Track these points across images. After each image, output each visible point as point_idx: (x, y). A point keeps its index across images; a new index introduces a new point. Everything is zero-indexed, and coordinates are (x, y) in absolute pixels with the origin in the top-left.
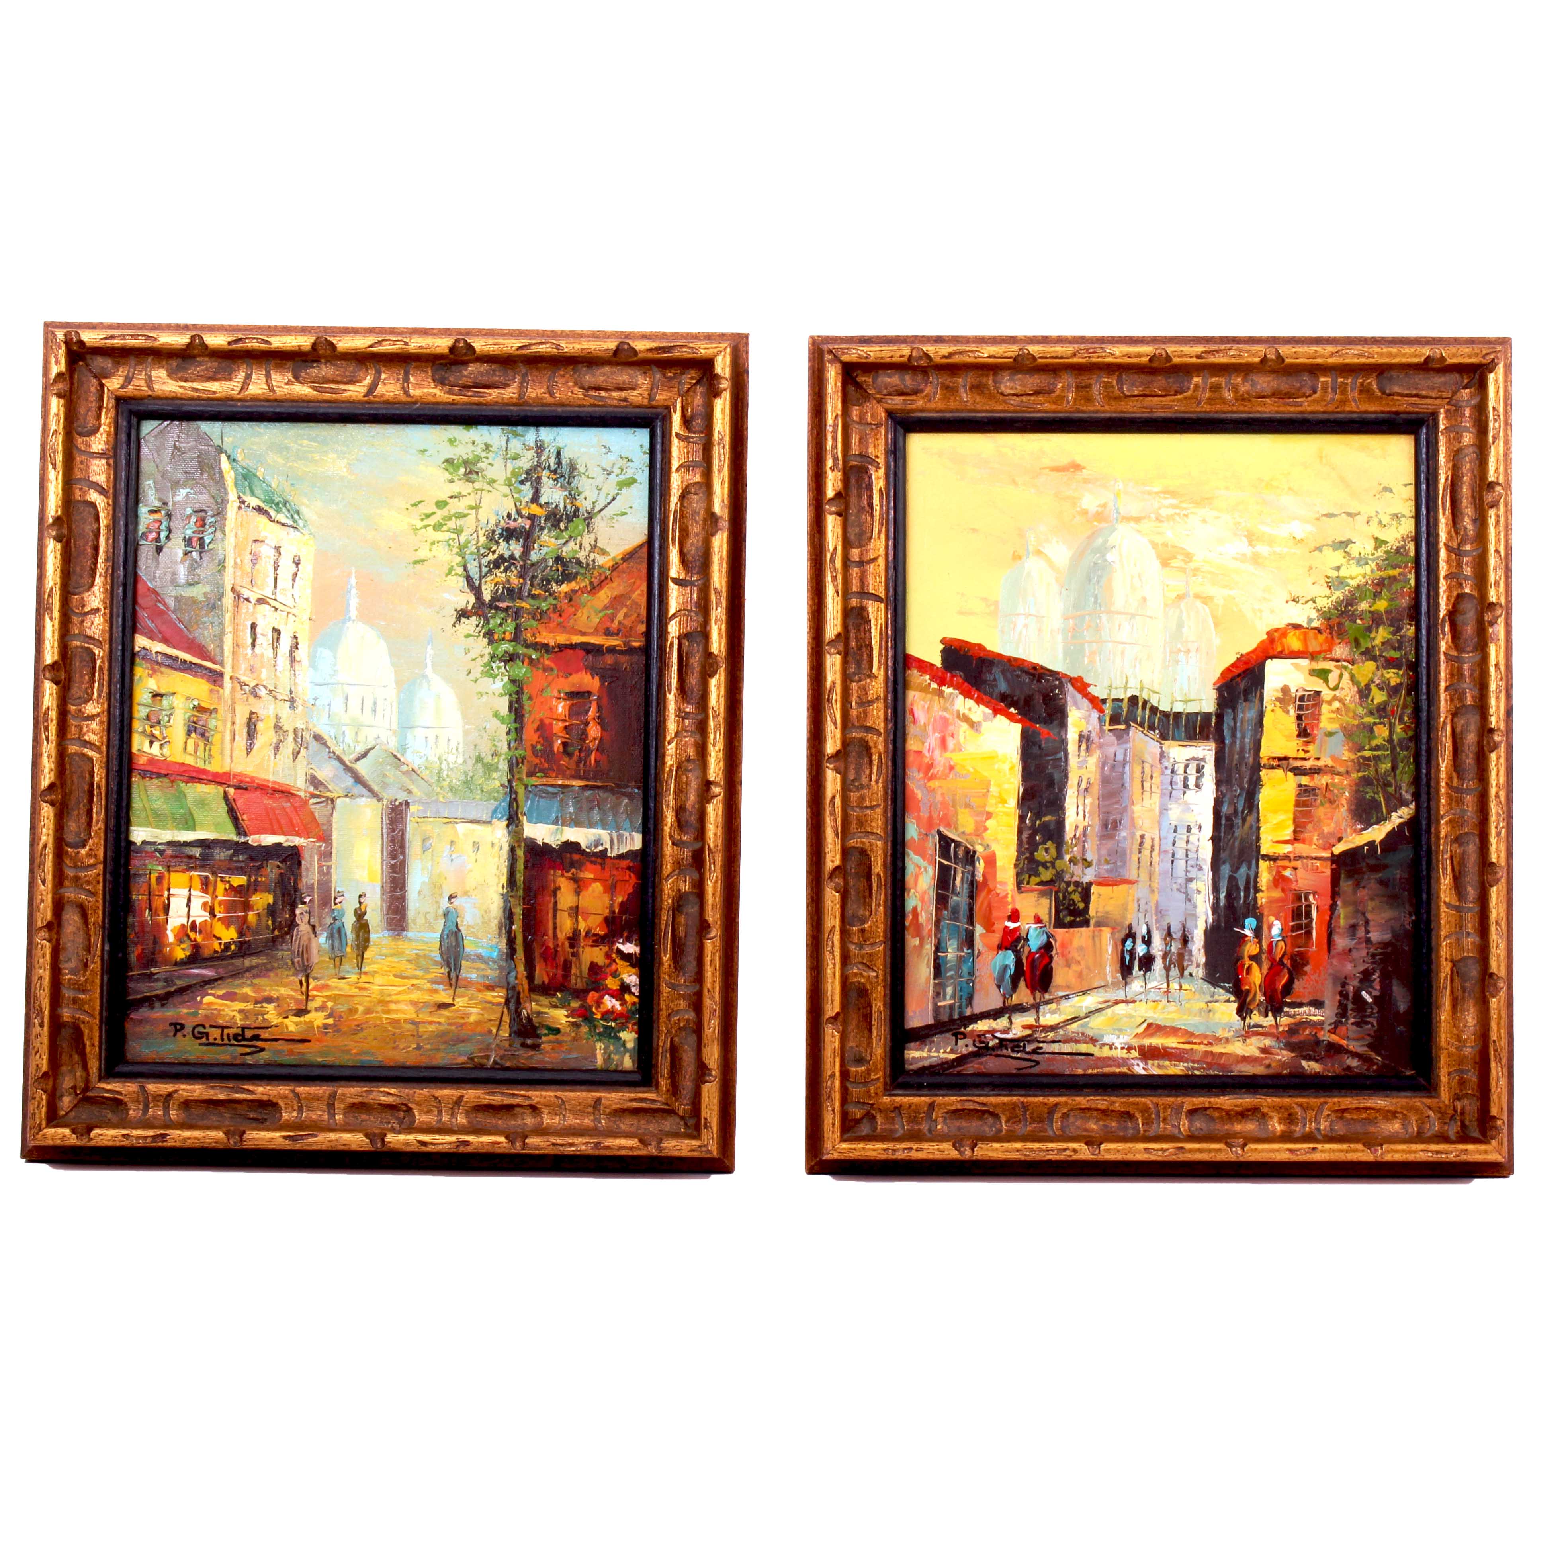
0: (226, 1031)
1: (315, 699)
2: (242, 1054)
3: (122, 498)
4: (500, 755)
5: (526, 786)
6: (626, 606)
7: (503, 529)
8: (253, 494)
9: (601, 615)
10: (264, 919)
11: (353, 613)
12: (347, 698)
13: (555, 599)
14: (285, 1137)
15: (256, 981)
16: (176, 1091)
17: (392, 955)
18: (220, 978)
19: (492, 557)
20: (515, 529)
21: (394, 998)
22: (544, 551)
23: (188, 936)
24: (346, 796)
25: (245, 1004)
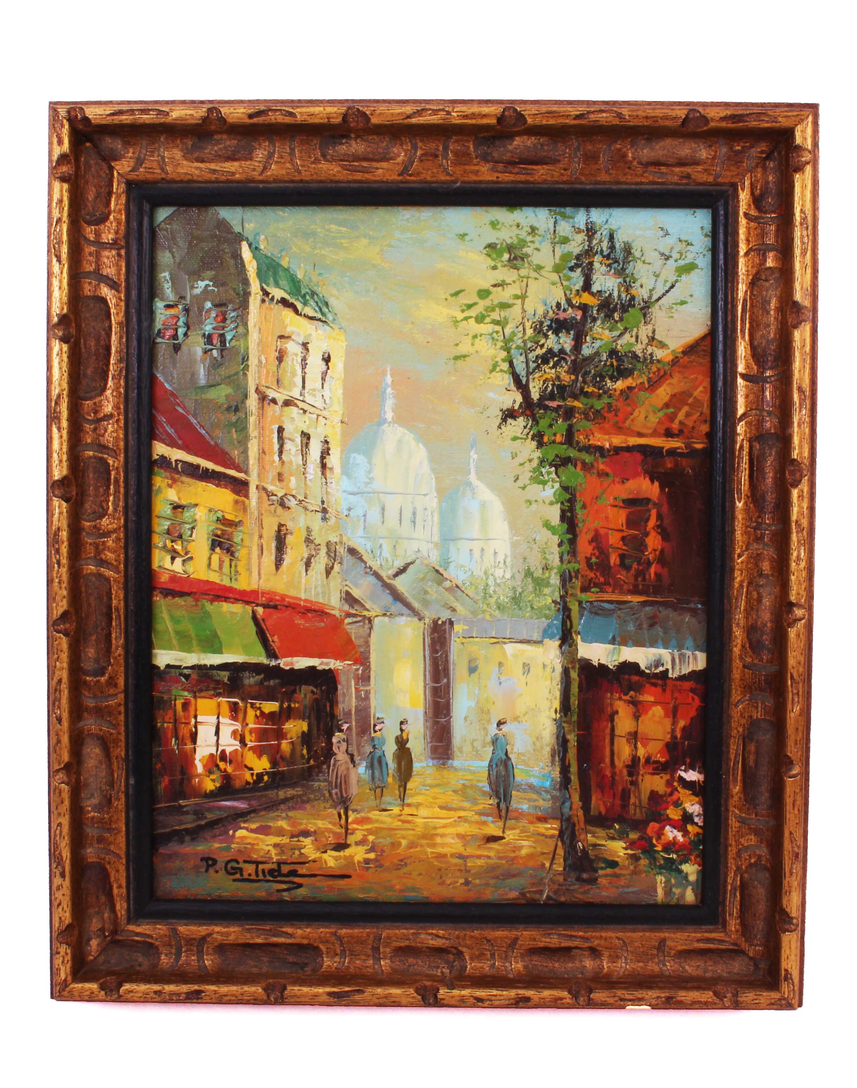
0: (261, 867)
1: (349, 509)
2: (278, 891)
3: (134, 293)
4: (552, 569)
5: (580, 603)
6: (687, 404)
7: (552, 320)
8: (277, 285)
9: (661, 414)
10: (298, 748)
11: (389, 415)
12: (383, 509)
13: (610, 396)
14: (330, 994)
15: (291, 814)
16: (210, 935)
17: (437, 786)
18: (254, 811)
19: (539, 352)
20: (565, 319)
21: (440, 831)
22: (597, 344)
23: (217, 766)
24: (385, 615)
25: (280, 838)
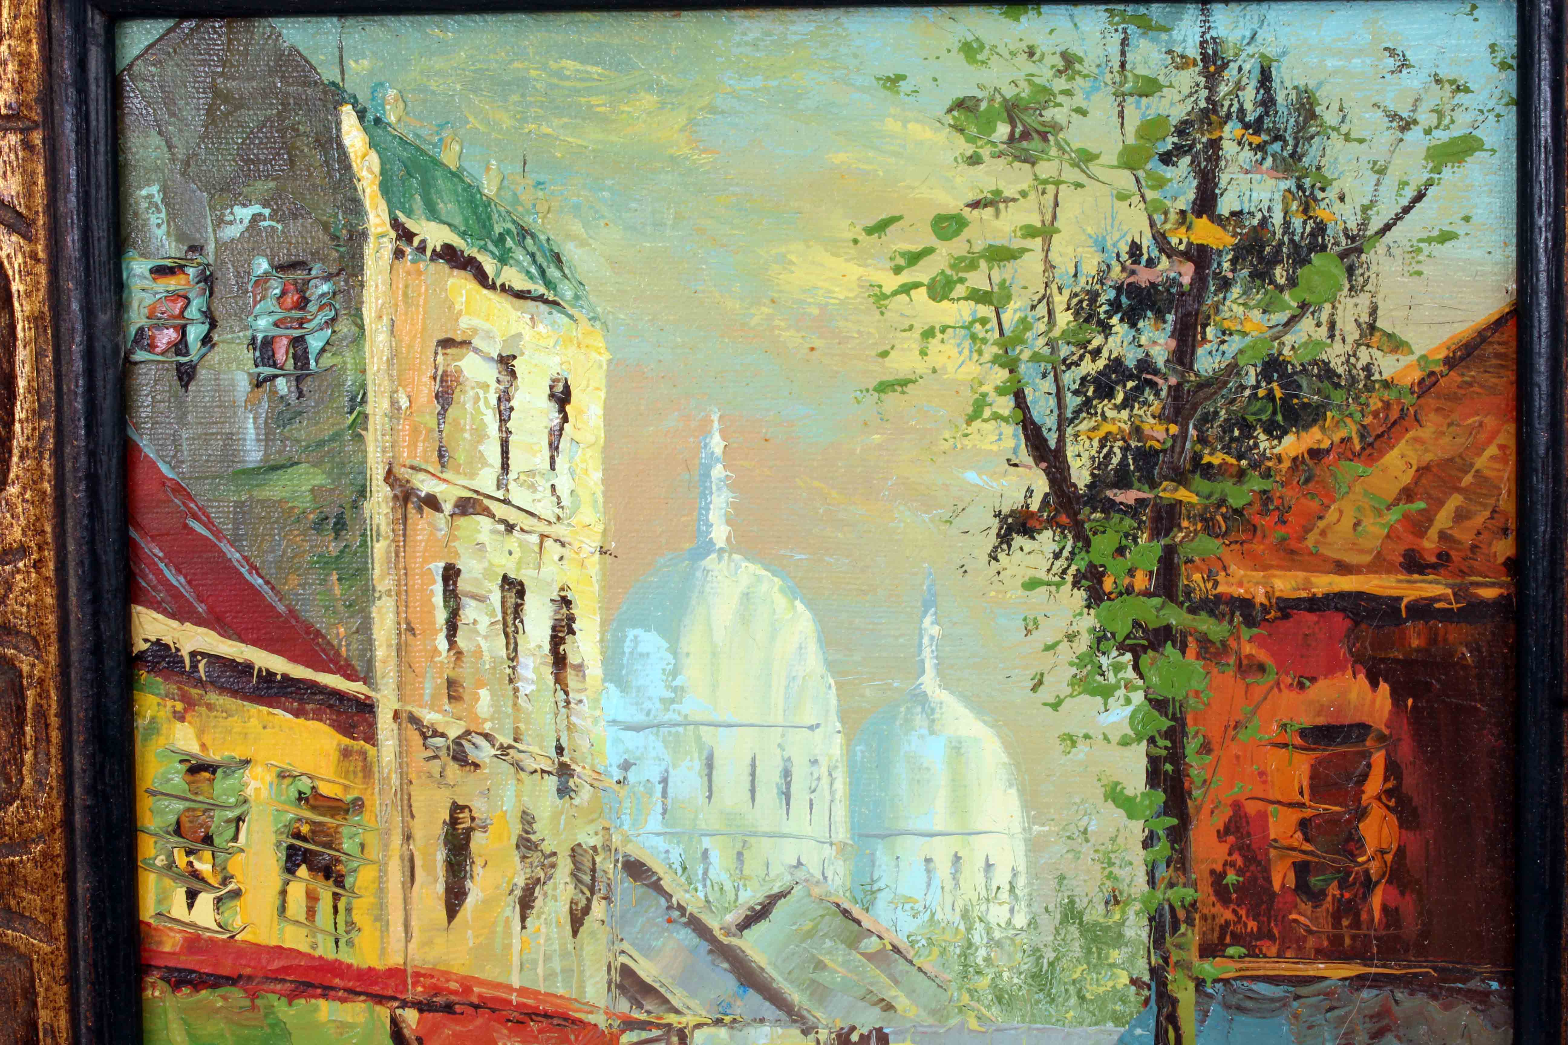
1: (626, 766)
3: (72, 240)
4: (1129, 900)
5: (1200, 983)
6: (1459, 490)
7: (1119, 289)
8: (433, 213)
9: (1393, 516)
11: (720, 533)
12: (710, 765)
13: (1267, 475)
19: (1089, 367)
20: (1153, 285)
22: (1234, 344)
24: (718, 1022)
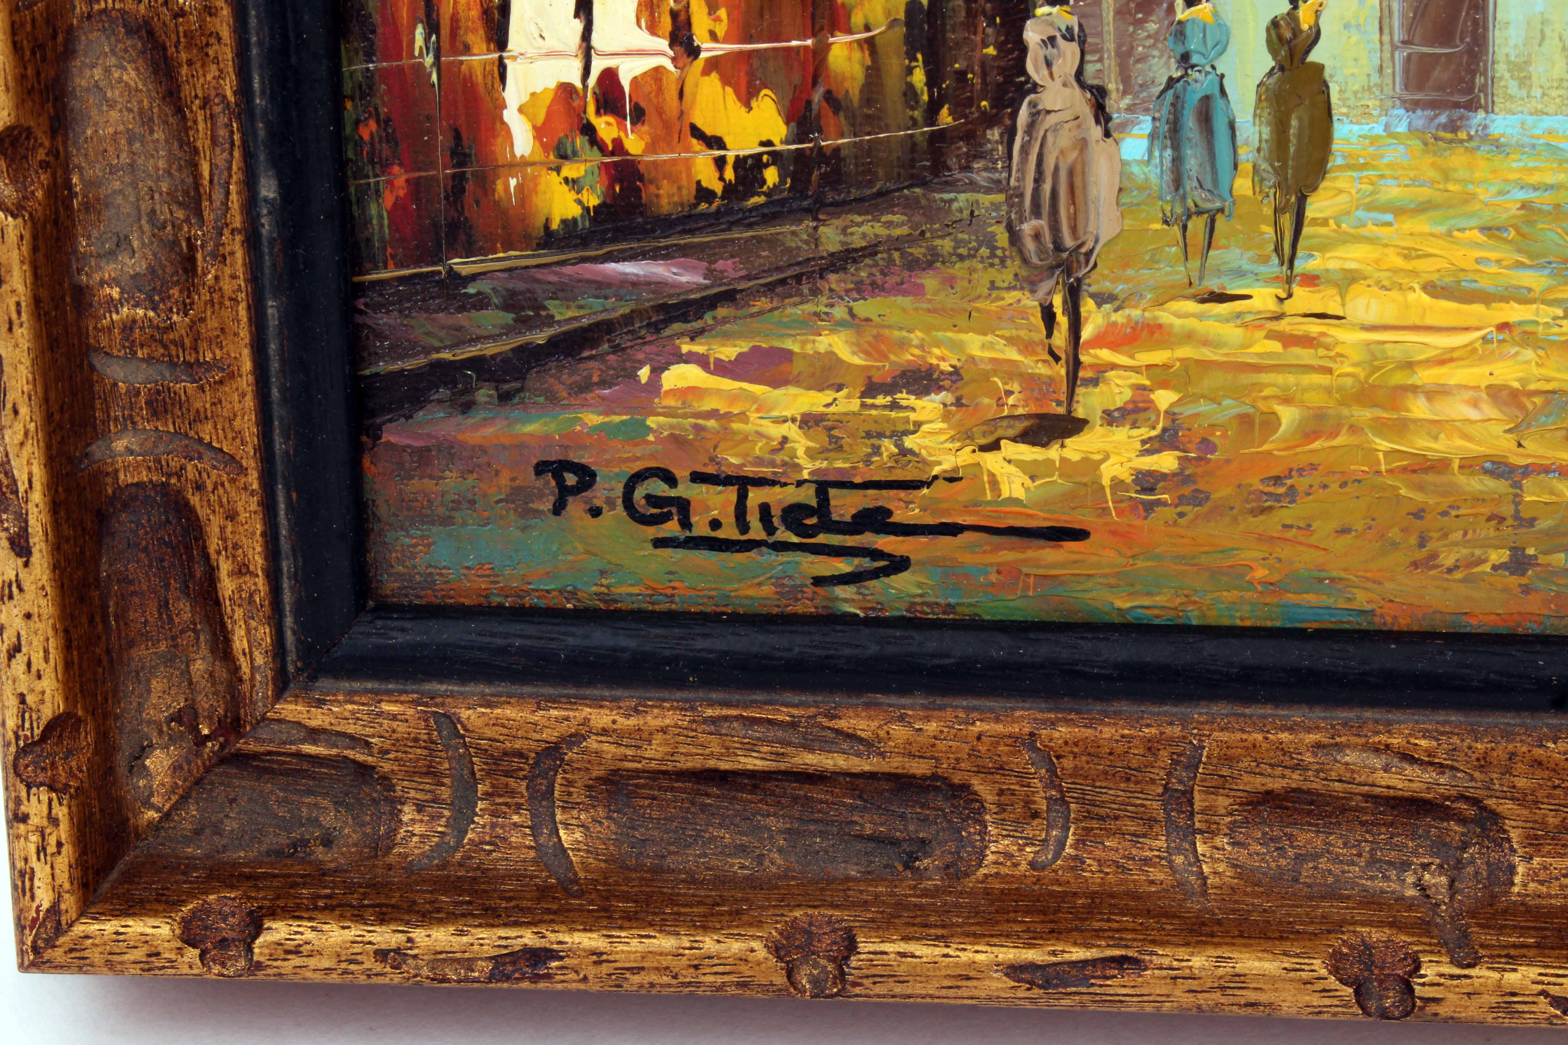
0: (755, 497)
2: (818, 581)
10: (894, 63)
14: (1014, 971)
15: (865, 308)
16: (575, 739)
17: (1423, 208)
18: (729, 297)
21: (1425, 376)
23: (589, 130)
25: (827, 396)
